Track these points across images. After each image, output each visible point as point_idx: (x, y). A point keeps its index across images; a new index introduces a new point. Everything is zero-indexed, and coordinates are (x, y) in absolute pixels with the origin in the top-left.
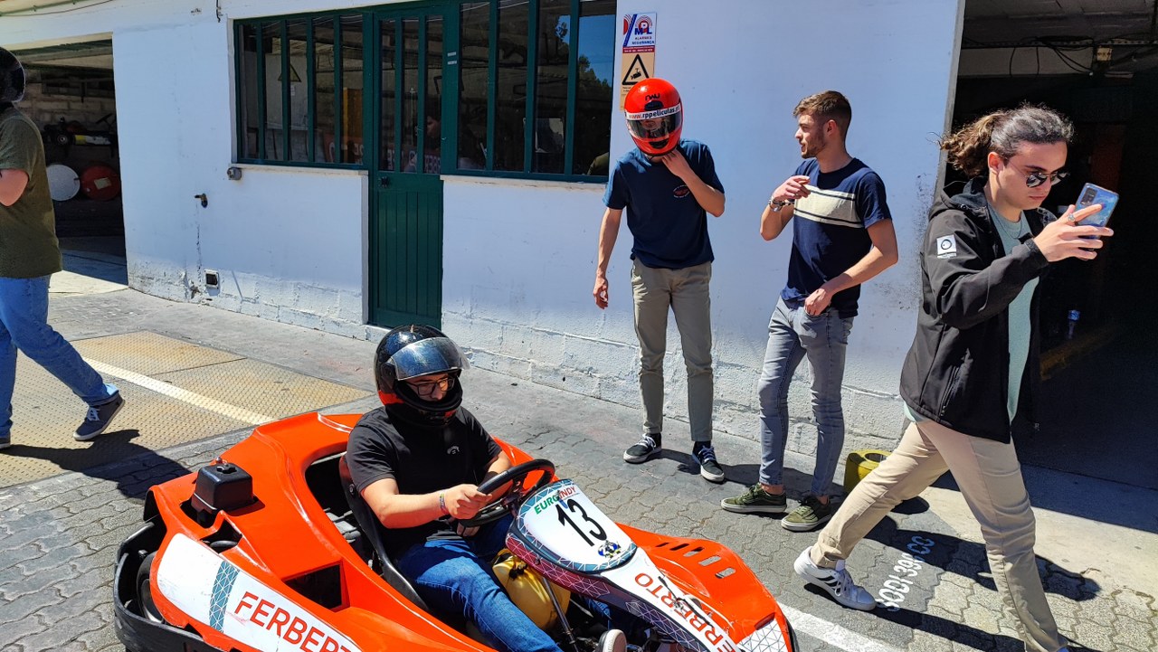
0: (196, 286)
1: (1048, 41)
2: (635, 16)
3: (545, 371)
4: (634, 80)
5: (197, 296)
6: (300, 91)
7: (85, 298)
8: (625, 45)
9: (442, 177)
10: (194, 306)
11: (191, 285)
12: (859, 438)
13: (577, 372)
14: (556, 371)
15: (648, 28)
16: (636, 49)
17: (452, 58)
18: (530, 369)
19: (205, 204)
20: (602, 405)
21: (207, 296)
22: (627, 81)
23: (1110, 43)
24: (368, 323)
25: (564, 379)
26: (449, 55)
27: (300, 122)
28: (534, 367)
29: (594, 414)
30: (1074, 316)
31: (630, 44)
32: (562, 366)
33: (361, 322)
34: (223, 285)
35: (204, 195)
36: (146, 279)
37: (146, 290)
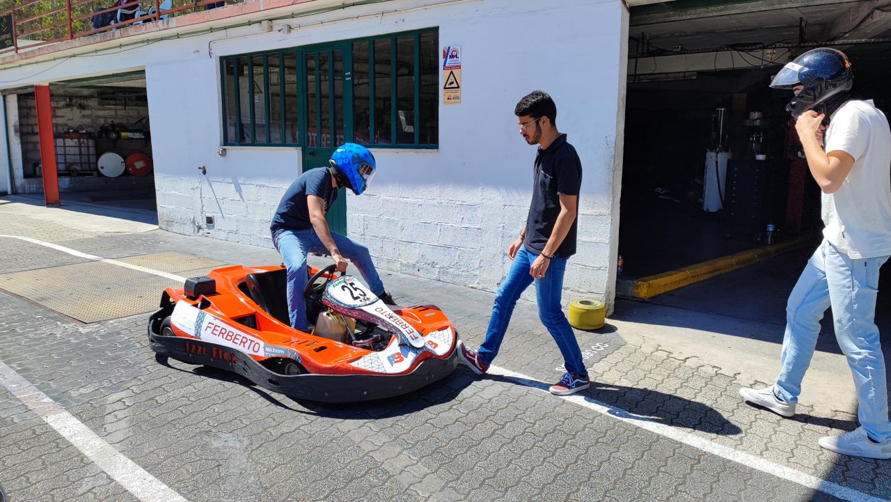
0: (200, 224)
1: (735, 47)
2: (449, 48)
3: (407, 266)
4: (451, 86)
5: (201, 231)
6: (260, 99)
7: (133, 235)
8: (444, 66)
10: (199, 237)
11: (197, 225)
12: (583, 294)
13: (425, 265)
14: (414, 266)
15: (456, 55)
16: (451, 68)
17: (348, 76)
18: (399, 265)
19: (204, 172)
20: (439, 284)
21: (207, 231)
22: (447, 86)
23: (774, 46)
25: (419, 270)
26: (346, 74)
27: (261, 118)
28: (401, 263)
29: (433, 289)
30: (771, 228)
31: (447, 65)
32: (417, 262)
34: (217, 223)
35: (204, 167)
36: (170, 222)
37: (170, 229)
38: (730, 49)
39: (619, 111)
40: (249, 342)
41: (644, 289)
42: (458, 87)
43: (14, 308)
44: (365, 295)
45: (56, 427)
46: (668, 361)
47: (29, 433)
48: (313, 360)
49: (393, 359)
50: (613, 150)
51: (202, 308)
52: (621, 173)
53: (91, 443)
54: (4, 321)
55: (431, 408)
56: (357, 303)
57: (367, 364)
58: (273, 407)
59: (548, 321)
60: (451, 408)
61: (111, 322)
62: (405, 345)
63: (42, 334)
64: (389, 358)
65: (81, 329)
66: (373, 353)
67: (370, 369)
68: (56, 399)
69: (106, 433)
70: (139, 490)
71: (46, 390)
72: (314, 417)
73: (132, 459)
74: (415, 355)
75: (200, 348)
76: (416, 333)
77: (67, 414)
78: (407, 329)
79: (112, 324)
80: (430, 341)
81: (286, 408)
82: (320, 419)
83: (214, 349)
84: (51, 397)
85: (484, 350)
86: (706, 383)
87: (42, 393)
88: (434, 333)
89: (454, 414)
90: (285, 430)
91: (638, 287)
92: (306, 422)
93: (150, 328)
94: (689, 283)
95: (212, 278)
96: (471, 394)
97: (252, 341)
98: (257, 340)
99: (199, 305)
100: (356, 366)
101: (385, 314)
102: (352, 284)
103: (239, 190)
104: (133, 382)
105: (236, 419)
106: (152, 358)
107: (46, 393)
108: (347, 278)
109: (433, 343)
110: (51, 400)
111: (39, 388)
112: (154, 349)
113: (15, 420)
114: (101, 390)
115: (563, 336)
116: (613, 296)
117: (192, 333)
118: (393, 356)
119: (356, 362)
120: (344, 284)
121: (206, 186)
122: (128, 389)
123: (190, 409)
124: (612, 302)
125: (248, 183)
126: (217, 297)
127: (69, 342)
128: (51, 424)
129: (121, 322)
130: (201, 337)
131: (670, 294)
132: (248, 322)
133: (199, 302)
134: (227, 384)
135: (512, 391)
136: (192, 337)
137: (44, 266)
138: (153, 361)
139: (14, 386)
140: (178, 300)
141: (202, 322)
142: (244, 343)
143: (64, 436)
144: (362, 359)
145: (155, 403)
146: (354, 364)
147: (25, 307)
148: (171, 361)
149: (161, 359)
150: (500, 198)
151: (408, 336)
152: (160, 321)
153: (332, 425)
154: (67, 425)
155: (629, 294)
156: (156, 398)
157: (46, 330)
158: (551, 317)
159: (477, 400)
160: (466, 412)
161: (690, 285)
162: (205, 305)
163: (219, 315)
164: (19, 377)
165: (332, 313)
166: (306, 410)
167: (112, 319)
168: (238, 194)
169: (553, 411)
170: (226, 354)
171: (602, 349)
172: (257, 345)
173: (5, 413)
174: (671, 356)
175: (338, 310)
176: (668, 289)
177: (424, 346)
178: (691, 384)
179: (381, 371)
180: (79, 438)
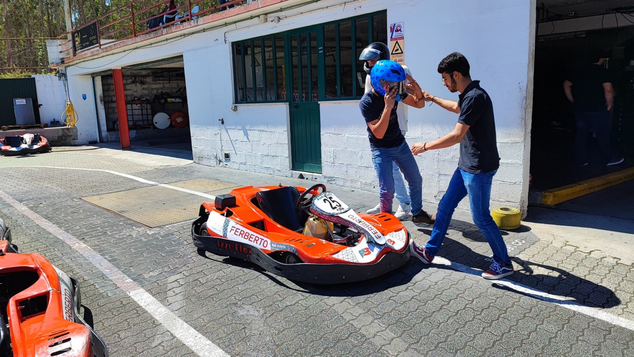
0: (221, 159)
1: (618, 10)
2: (395, 24)
3: (366, 184)
5: (221, 163)
6: (259, 70)
8: (391, 38)
9: (319, 102)
10: (220, 168)
11: (218, 159)
12: (502, 203)
14: (371, 184)
15: (400, 29)
16: (396, 39)
17: (321, 50)
18: (359, 184)
19: (223, 123)
21: (225, 163)
22: (393, 53)
24: (292, 170)
25: (374, 187)
26: (320, 48)
27: (260, 83)
28: (361, 183)
31: (393, 37)
33: (289, 169)
34: (232, 158)
35: (222, 119)
36: (201, 158)
37: (200, 162)
38: (614, 12)
39: (529, 62)
40: (260, 240)
41: (549, 199)
42: (402, 53)
43: (105, 218)
44: (340, 205)
45: (136, 299)
46: (576, 253)
47: (118, 303)
48: (305, 253)
49: (364, 253)
50: (524, 93)
51: (227, 216)
52: (531, 110)
53: (159, 310)
54: (99, 227)
55: (392, 289)
56: (335, 211)
57: (344, 256)
58: (278, 286)
59: (479, 223)
60: (407, 289)
61: (167, 226)
62: (371, 242)
63: (124, 235)
64: (360, 252)
65: (148, 232)
66: (348, 248)
67: (347, 260)
68: (135, 280)
69: (168, 304)
70: (193, 344)
71: (128, 273)
72: (308, 294)
73: (187, 322)
74: (379, 250)
75: (227, 244)
76: (379, 234)
77: (142, 290)
78: (372, 231)
79: (168, 228)
80: (389, 240)
81: (288, 287)
82: (312, 296)
83: (236, 245)
84: (131, 279)
85: (430, 246)
86: (610, 271)
87: (126, 276)
88: (392, 233)
89: (409, 293)
90: (289, 304)
91: (545, 196)
92: (302, 297)
93: (193, 231)
94: (586, 193)
95: (234, 195)
96: (421, 278)
97: (262, 239)
98: (265, 239)
99: (225, 215)
100: (337, 257)
101: (355, 220)
102: (330, 198)
103: (246, 134)
104: (184, 268)
105: (253, 295)
106: (195, 252)
107: (128, 276)
108: (327, 193)
109: (391, 241)
110: (132, 281)
111: (124, 272)
112: (196, 245)
113: (109, 295)
114: (164, 273)
115: (492, 235)
116: (527, 204)
117: (222, 234)
118: (363, 250)
119: (337, 255)
120: (325, 198)
121: (224, 132)
122: (181, 273)
123: (222, 287)
124: (526, 208)
125: (252, 129)
126: (237, 208)
127: (141, 240)
128: (132, 297)
129: (174, 226)
130: (227, 237)
131: (572, 201)
132: (259, 225)
133: (225, 212)
134: (246, 270)
135: (452, 276)
136: (221, 236)
137: (123, 189)
138: (196, 253)
139: (107, 271)
140: (211, 211)
141: (227, 226)
142: (257, 241)
143: (141, 305)
144: (340, 253)
145: (199, 282)
146: (335, 256)
147: (112, 217)
148: (207, 254)
149: (201, 252)
150: (435, 133)
151: (373, 236)
152: (199, 226)
153: (321, 300)
154: (142, 298)
155: (538, 202)
156: (200, 279)
157: (126, 232)
158: (482, 220)
159: (426, 283)
160: (419, 292)
161: (587, 194)
162: (229, 214)
163: (239, 221)
164: (110, 265)
165: (317, 219)
166: (302, 289)
167: (168, 225)
168: (246, 137)
169: (486, 292)
170: (244, 249)
171: (521, 244)
172: (266, 242)
173: (103, 289)
174: (578, 249)
175: (321, 216)
176: (570, 198)
177: (386, 243)
178: (597, 271)
179: (355, 261)
180: (150, 307)
